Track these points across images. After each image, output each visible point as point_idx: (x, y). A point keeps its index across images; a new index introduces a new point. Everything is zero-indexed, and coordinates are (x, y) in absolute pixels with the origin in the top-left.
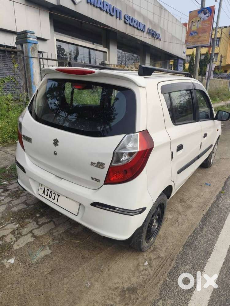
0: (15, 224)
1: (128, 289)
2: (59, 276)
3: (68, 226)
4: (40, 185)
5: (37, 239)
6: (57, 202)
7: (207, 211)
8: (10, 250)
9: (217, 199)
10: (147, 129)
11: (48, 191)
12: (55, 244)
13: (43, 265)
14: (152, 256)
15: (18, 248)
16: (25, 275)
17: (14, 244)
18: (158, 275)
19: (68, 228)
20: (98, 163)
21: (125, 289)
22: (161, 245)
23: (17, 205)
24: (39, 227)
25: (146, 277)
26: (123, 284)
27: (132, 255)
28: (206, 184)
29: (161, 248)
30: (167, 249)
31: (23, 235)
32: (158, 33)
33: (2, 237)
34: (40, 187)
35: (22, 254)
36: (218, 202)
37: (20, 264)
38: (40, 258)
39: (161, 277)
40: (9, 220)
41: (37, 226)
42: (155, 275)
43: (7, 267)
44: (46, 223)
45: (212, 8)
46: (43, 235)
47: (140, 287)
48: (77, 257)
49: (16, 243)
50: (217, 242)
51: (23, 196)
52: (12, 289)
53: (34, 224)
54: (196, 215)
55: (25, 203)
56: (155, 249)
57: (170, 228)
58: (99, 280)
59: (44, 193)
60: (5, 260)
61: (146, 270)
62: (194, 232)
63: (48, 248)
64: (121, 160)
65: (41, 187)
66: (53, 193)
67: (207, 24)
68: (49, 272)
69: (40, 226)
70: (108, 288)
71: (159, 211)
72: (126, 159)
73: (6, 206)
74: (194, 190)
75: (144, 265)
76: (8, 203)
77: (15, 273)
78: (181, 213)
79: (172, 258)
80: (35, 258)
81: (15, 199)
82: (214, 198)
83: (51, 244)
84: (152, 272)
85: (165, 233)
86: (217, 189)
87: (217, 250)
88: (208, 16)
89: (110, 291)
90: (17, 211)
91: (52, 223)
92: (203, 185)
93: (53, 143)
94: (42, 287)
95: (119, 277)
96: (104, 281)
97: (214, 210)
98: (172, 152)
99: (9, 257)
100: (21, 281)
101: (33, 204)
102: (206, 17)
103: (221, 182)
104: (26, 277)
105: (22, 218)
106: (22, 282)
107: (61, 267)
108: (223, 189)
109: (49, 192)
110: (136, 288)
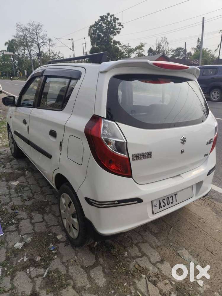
5: (166, 259)
6: (176, 202)
11: (164, 200)
31: (159, 272)
38: (194, 258)
44: (140, 250)
46: (160, 254)
53: (141, 260)
59: (160, 207)
65: (155, 204)
69: (145, 255)
91: (140, 245)
93: (181, 142)
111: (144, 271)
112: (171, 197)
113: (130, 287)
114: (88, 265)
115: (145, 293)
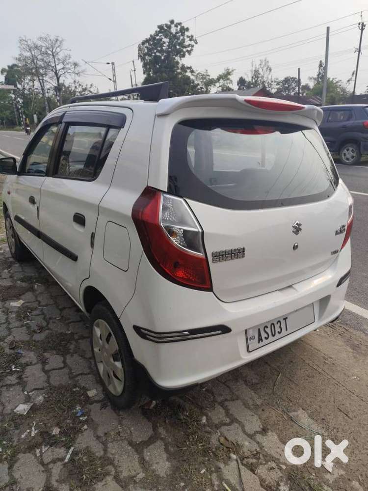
5: (271, 427)
6: (286, 330)
11: (266, 329)
31: (259, 449)
38: (316, 424)
41: (236, 424)
44: (228, 412)
46: (260, 418)
53: (229, 430)
59: (260, 340)
69: (235, 421)
91: (228, 404)
93: (293, 232)
111: (235, 448)
112: (277, 323)
113: (211, 475)
114: (140, 441)
115: (236, 485)
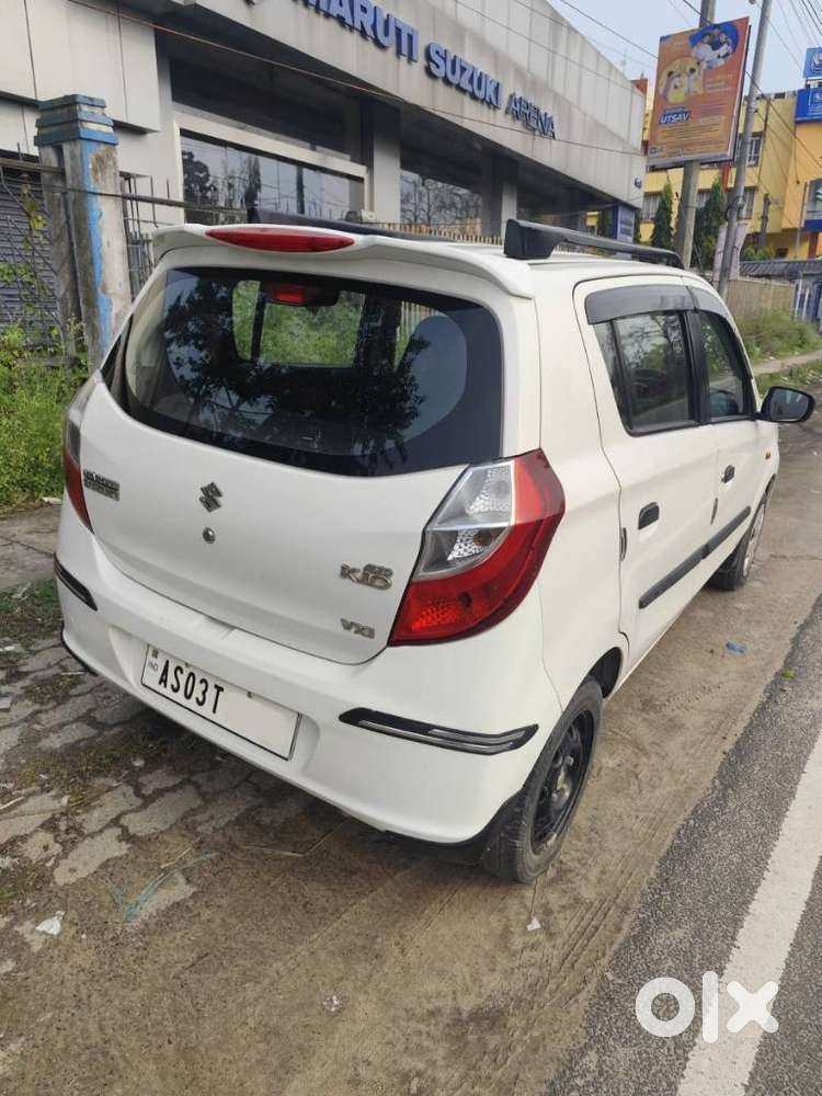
0: (58, 797)
1: (477, 1016)
2: (225, 976)
3: (249, 798)
4: (151, 652)
5: (140, 848)
6: (214, 711)
7: (736, 739)
8: (44, 891)
9: (769, 698)
10: (540, 449)
11: (178, 672)
12: (204, 864)
13: (167, 939)
14: (554, 898)
15: (73, 880)
16: (102, 975)
17: (56, 865)
18: (577, 966)
19: (248, 806)
20: (369, 568)
21: (465, 1015)
22: (583, 862)
23: (62, 726)
24: (144, 806)
25: (533, 971)
26: (455, 999)
27: (481, 897)
28: (728, 645)
29: (583, 871)
30: (603, 872)
31: (86, 832)
32: (546, 114)
33: (12, 842)
34: (150, 658)
35: (87, 900)
36: (771, 708)
37: (84, 936)
38: (155, 914)
39: (590, 970)
40: (33, 781)
41: (139, 802)
42: (567, 964)
43: (36, 948)
44: (167, 790)
45: (739, 26)
46: (161, 832)
47: (518, 1007)
48: (285, 909)
49: (63, 862)
50: (775, 846)
51: (79, 695)
52: (60, 1025)
53: (124, 794)
54: (698, 754)
55: (87, 718)
56: (562, 874)
57: (613, 801)
58: (372, 985)
59: (163, 680)
60: (28, 925)
61: (533, 947)
62: (695, 811)
63: (181, 879)
64: (450, 558)
65: (154, 660)
66: (197, 681)
67: (723, 83)
68: (188, 964)
69: (147, 801)
70: (404, 1014)
71: (577, 741)
72: (466, 554)
73: (18, 733)
74: (690, 668)
75: (525, 932)
76: (26, 720)
77: (67, 969)
78: (648, 748)
79: (623, 905)
80: (136, 916)
81: (50, 706)
82: (758, 697)
83: (190, 863)
84: (555, 952)
85: (594, 819)
86: (767, 664)
87: (776, 873)
88: (727, 54)
89: (413, 1024)
90: (61, 747)
91: (189, 789)
92: (719, 650)
93: (201, 499)
94: (168, 1015)
95: (441, 973)
96: (387, 991)
97: (759, 735)
98: (625, 530)
99: (41, 914)
100: (89, 997)
101: (116, 725)
102: (719, 57)
103: (779, 638)
104: (108, 984)
105: (81, 775)
106: (93, 999)
107: (234, 945)
108: (789, 663)
109: (183, 678)
110: (501, 1012)
112: (201, 682)
